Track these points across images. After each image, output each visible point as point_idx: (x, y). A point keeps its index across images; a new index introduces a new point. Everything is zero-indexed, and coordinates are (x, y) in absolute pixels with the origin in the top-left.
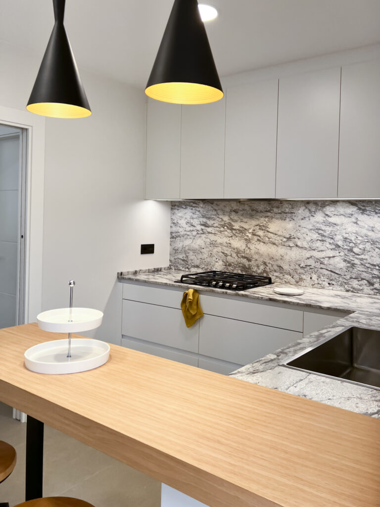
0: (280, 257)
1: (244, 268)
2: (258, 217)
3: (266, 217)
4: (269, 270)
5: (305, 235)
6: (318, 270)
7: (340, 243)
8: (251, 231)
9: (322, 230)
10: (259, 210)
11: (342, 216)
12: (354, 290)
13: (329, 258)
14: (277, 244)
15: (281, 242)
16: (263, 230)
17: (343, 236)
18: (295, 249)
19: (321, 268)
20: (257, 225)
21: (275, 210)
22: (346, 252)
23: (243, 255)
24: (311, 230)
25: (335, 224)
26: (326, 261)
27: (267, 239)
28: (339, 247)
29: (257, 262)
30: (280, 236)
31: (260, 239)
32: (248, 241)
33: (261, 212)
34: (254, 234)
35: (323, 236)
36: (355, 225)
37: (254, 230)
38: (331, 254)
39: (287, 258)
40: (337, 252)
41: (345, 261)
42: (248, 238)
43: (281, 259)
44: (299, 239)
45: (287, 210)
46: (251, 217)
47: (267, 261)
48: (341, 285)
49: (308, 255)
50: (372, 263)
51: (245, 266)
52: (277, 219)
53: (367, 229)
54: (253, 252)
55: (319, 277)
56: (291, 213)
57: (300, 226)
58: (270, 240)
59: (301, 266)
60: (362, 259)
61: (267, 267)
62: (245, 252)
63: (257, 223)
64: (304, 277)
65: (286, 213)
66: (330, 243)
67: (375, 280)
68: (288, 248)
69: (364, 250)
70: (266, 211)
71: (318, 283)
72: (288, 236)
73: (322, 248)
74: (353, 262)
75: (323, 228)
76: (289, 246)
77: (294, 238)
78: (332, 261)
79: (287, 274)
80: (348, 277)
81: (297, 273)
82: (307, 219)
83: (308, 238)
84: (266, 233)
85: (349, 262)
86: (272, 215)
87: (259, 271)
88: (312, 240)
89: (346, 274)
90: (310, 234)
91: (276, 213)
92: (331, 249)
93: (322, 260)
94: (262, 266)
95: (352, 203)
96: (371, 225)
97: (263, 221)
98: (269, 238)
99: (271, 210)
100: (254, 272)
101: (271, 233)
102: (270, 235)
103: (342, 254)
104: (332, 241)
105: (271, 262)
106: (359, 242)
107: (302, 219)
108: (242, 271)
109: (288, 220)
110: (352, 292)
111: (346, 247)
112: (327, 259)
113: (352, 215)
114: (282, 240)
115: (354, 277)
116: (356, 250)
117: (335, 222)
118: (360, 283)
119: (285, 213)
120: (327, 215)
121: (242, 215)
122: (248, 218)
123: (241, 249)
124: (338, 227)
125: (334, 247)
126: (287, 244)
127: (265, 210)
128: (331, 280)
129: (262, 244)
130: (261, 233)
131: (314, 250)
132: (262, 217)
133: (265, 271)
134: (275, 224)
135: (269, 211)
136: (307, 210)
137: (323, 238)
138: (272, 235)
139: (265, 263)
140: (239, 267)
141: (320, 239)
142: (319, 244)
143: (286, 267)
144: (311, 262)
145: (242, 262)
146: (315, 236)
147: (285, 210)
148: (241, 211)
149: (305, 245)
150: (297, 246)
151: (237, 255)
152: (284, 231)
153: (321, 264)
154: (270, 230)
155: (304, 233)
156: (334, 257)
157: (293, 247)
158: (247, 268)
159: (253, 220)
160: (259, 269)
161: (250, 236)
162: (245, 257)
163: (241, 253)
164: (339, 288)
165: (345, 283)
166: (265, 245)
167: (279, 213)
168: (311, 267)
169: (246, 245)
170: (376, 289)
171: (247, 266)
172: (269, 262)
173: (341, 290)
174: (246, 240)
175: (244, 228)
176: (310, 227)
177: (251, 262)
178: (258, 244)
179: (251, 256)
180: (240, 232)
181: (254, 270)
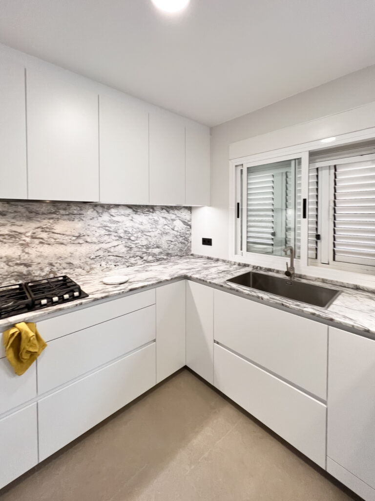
0: (70, 255)
1: (20, 275)
2: (39, 219)
3: (50, 219)
4: (56, 270)
5: (94, 232)
6: (106, 258)
7: (122, 235)
8: (29, 234)
9: (108, 227)
10: (40, 212)
11: (123, 216)
12: (132, 265)
13: (114, 246)
14: (65, 243)
15: (69, 241)
16: (46, 232)
17: (124, 230)
18: (85, 245)
19: (109, 256)
20: (38, 228)
21: (62, 212)
22: (126, 240)
23: (18, 262)
24: (99, 227)
25: (118, 222)
26: (112, 250)
27: (53, 240)
28: (122, 237)
29: (40, 266)
30: (68, 235)
31: (43, 241)
32: (25, 245)
33: (43, 214)
34: (33, 237)
35: (109, 231)
36: (131, 221)
37: (34, 233)
38: (116, 243)
39: (77, 254)
40: (120, 241)
41: (126, 246)
42: (24, 243)
44: (88, 236)
45: (75, 212)
46: (29, 219)
47: (54, 261)
48: (124, 264)
49: (97, 248)
50: (142, 245)
51: (22, 273)
52: (64, 220)
53: (139, 224)
54: (33, 256)
55: (107, 263)
56: (80, 214)
57: (89, 225)
58: (57, 240)
59: (91, 258)
60: (136, 244)
61: (55, 268)
62: (20, 258)
63: (38, 225)
64: (94, 266)
65: (75, 214)
66: (115, 236)
67: (144, 255)
68: (78, 245)
69: (137, 237)
71: (107, 268)
72: (77, 235)
73: (109, 240)
74: (131, 246)
75: (109, 225)
76: (79, 243)
77: (84, 236)
78: (117, 249)
79: (78, 268)
80: (128, 257)
81: (87, 264)
82: (96, 219)
83: (97, 234)
84: (52, 235)
85: (128, 247)
86: (57, 216)
87: (43, 274)
88: (100, 235)
89: (127, 255)
90: (98, 231)
91: (63, 215)
92: (116, 240)
93: (109, 249)
94: (47, 268)
95: (129, 207)
96: (141, 221)
97: (46, 223)
98: (55, 239)
99: (57, 212)
100: (37, 276)
101: (58, 234)
102: (56, 236)
103: (124, 242)
104: (116, 234)
105: (59, 262)
106: (134, 232)
107: (91, 219)
108: (16, 280)
109: (76, 220)
110: (131, 266)
111: (126, 237)
112: (113, 248)
113: (129, 215)
114: (70, 239)
115: (131, 256)
116: (132, 238)
117: (118, 220)
118: (136, 259)
119: (73, 214)
120: (112, 215)
121: (14, 218)
122: (23, 221)
123: (14, 256)
124: (120, 224)
125: (117, 238)
126: (76, 242)
127: (49, 212)
128: (117, 262)
129: (47, 246)
131: (102, 243)
132: (44, 219)
133: (51, 272)
134: (63, 226)
135: (54, 213)
136: (95, 212)
137: (110, 233)
138: (59, 236)
139: (51, 264)
140: (12, 276)
141: (107, 234)
142: (106, 238)
143: (76, 262)
144: (101, 253)
145: (16, 270)
146: (103, 232)
147: (73, 212)
148: (11, 213)
149: (95, 240)
150: (87, 242)
151: (8, 265)
152: (73, 231)
153: (108, 252)
154: (56, 231)
155: (93, 231)
156: (117, 245)
157: (82, 243)
158: (25, 275)
159: (32, 222)
160: (43, 272)
161: (28, 240)
162: (21, 264)
163: (14, 261)
164: (122, 266)
165: (126, 261)
166: (50, 246)
167: (66, 215)
168: (100, 257)
169: (22, 250)
170: (145, 260)
171: (25, 273)
172: (56, 261)
173: (124, 268)
174: (22, 245)
175: (17, 232)
176: (98, 225)
177: (31, 267)
178: (41, 247)
179: (30, 261)
180: (11, 237)
181: (36, 275)
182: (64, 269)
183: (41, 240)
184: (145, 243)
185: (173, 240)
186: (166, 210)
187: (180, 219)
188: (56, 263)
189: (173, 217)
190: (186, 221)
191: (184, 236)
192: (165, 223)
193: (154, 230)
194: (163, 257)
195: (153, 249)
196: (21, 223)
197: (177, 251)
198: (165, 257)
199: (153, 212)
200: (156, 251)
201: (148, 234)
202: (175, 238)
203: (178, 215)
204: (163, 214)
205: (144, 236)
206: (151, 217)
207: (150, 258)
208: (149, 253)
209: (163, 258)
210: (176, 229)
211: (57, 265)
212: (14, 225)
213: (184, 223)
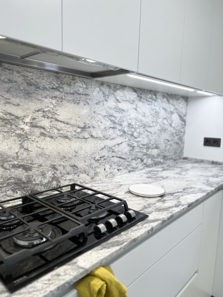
0: (74, 154)
1: (19, 184)
2: (39, 97)
3: (52, 97)
4: (60, 175)
5: (99, 123)
6: (110, 160)
7: (126, 129)
8: (27, 120)
9: (114, 117)
10: (41, 85)
11: (128, 102)
12: (134, 170)
13: (118, 144)
14: (70, 137)
15: (74, 133)
16: (48, 118)
17: (128, 122)
18: (90, 140)
19: (113, 157)
20: (38, 111)
21: (66, 88)
22: (129, 137)
23: (16, 163)
24: (105, 116)
25: (123, 110)
26: (116, 149)
27: (56, 131)
28: (125, 133)
29: (41, 169)
30: (73, 126)
31: (45, 132)
32: (23, 137)
33: (45, 88)
34: (33, 125)
35: (114, 123)
36: (135, 111)
37: (34, 119)
38: (119, 140)
39: (82, 153)
40: (124, 138)
41: (128, 145)
42: (22, 133)
43: (76, 156)
44: (94, 128)
45: (81, 90)
46: (28, 95)
47: (57, 163)
48: (126, 168)
49: (102, 145)
50: (143, 143)
51: (20, 180)
52: (69, 101)
53: (142, 115)
54: (33, 154)
55: (111, 166)
56: (86, 95)
57: (94, 112)
58: (60, 132)
59: (96, 159)
60: (138, 142)
61: (58, 172)
62: (18, 157)
63: (39, 106)
64: (98, 170)
65: (80, 94)
66: (119, 130)
67: (144, 157)
68: (83, 140)
69: (140, 133)
70: (53, 89)
71: (111, 173)
72: (82, 125)
73: (114, 136)
74: (133, 145)
75: (115, 114)
76: (84, 138)
77: (89, 127)
78: (120, 148)
79: (82, 173)
80: (130, 159)
81: (92, 168)
82: (102, 104)
83: (102, 127)
84: (54, 122)
85: (131, 146)
87: (45, 181)
88: (106, 128)
89: (129, 157)
90: (103, 121)
91: (67, 93)
92: (120, 136)
93: (113, 148)
94: (50, 173)
95: (134, 90)
96: (144, 112)
97: (48, 103)
98: (59, 130)
99: (60, 88)
100: (38, 184)
101: (61, 122)
102: (60, 125)
103: (127, 139)
104: (120, 128)
105: (62, 163)
106: (137, 126)
107: (97, 104)
108: (14, 190)
109: (82, 103)
111: (129, 132)
112: (117, 146)
113: (134, 101)
114: (75, 131)
115: (133, 158)
116: (135, 134)
117: (123, 108)
118: (137, 162)
119: (78, 94)
120: (117, 100)
121: (8, 91)
122: (21, 97)
123: (10, 154)
124: (125, 114)
125: (121, 133)
126: (81, 136)
127: (51, 86)
128: (120, 166)
129: (49, 139)
130: (45, 123)
131: (107, 139)
132: (46, 98)
133: (54, 178)
134: (67, 110)
135: (57, 89)
136: (101, 93)
137: (115, 125)
138: (62, 125)
139: (54, 167)
140: (8, 184)
141: (112, 126)
142: (111, 131)
143: (81, 165)
144: (105, 153)
145: (13, 175)
146: (108, 124)
147: (79, 90)
149: (100, 134)
150: (92, 136)
152: (78, 119)
153: (113, 152)
154: (59, 118)
155: (98, 121)
156: (121, 143)
157: (88, 138)
158: (24, 183)
159: (32, 101)
160: (45, 178)
161: (27, 128)
162: (19, 166)
163: (10, 161)
164: (124, 171)
165: (128, 165)
166: (53, 140)
167: (71, 94)
168: (105, 158)
169: (21, 144)
170: (145, 164)
171: (24, 179)
172: (59, 164)
173: (126, 173)
174: (19, 136)
175: (13, 115)
176: (104, 113)
177: (31, 170)
178: (42, 141)
179: (30, 162)
180: (6, 123)
181: (37, 182)
182: (68, 174)
183: (42, 130)
184: (145, 141)
185: (170, 139)
186: (167, 99)
187: (177, 112)
188: (60, 166)
189: (172, 108)
190: (182, 115)
191: (179, 135)
192: (164, 117)
193: (154, 124)
194: (160, 160)
195: (153, 150)
196: (18, 101)
197: (172, 153)
198: (162, 161)
199: (155, 101)
200: (155, 152)
201: (149, 129)
202: (172, 137)
203: (176, 107)
204: (164, 103)
205: (146, 132)
206: (153, 107)
207: (150, 161)
208: (149, 155)
209: (160, 162)
210: (173, 125)
211: (60, 168)
212: (9, 103)
213: (180, 117)
